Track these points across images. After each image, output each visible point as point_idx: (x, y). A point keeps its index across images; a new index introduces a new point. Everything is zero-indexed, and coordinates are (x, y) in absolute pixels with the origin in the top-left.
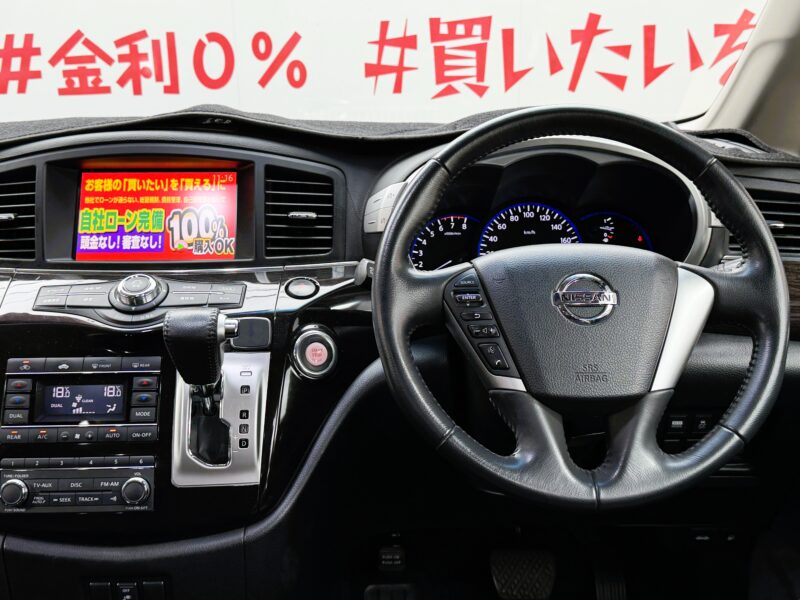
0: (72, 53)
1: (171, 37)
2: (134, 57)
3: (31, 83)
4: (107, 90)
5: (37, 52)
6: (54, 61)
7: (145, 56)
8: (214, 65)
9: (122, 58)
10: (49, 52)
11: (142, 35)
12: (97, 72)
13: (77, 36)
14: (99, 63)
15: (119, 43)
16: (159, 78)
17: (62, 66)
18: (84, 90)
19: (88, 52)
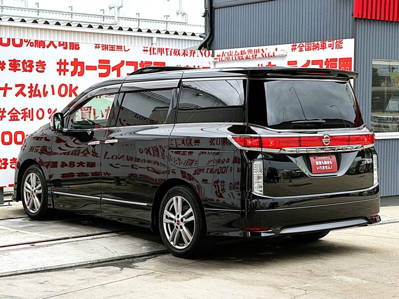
0: (13, 112)
1: (32, 109)
2: (25, 113)
3: (4, 118)
4: (19, 120)
5: (5, 112)
6: (8, 114)
7: (27, 113)
8: (40, 115)
9: (22, 113)
10: (8, 112)
11: (27, 109)
12: (17, 116)
13: (14, 108)
14: (18, 114)
15: (22, 110)
16: (30, 117)
17: (10, 115)
18: (14, 120)
19: (16, 112)
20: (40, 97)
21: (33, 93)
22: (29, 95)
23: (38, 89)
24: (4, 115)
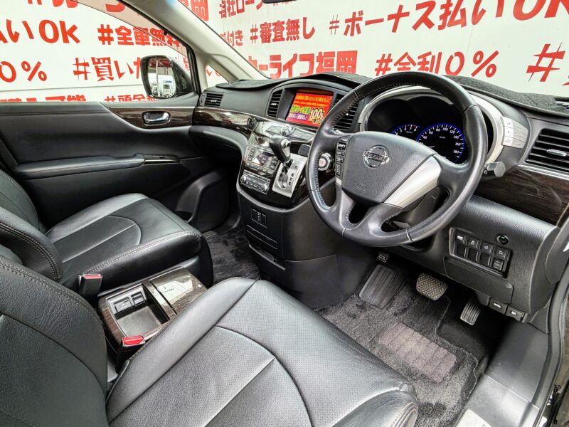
0: (402, 61)
1: (440, 54)
2: (424, 63)
5: (391, 61)
6: (395, 65)
7: (428, 63)
8: (454, 66)
9: (419, 63)
10: (394, 61)
11: (429, 54)
12: (409, 69)
13: (406, 54)
14: (411, 65)
15: (419, 58)
17: (398, 66)
19: (408, 61)
20: (464, 24)
21: (449, 17)
22: (440, 23)
23: (462, 7)
24: (388, 67)
